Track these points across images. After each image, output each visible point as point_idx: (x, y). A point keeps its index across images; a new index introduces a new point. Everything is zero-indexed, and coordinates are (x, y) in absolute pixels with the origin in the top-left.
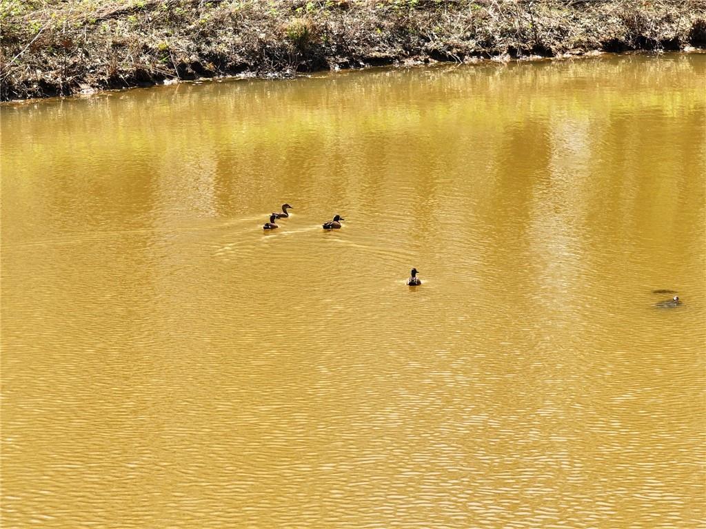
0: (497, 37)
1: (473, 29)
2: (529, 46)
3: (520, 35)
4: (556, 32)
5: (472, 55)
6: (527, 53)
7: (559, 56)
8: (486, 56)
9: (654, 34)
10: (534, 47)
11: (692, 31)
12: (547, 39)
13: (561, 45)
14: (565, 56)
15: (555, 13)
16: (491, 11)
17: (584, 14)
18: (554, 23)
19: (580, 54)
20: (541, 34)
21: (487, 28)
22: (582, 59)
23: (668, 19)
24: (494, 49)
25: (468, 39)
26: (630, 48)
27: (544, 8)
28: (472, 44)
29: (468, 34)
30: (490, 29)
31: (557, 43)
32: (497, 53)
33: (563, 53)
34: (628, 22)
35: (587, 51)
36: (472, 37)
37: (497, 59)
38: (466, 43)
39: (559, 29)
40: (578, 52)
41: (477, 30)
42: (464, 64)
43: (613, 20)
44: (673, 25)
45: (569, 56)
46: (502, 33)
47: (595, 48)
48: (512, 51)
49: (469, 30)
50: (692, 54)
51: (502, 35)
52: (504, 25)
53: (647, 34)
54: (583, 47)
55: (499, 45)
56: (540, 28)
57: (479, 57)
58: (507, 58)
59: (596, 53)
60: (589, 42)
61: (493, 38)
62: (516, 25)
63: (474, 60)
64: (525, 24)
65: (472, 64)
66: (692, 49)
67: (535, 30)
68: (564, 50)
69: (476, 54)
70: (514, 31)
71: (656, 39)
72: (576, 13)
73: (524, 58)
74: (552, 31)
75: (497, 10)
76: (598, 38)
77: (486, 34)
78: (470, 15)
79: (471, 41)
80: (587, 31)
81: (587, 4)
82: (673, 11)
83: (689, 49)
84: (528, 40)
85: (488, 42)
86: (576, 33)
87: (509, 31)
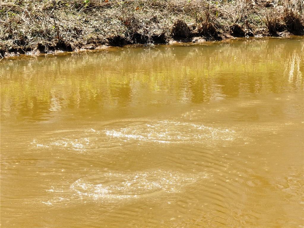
0: (29, 37)
1: (11, 31)
2: (54, 43)
3: (46, 34)
4: (73, 32)
5: (10, 51)
6: (52, 48)
7: (77, 50)
8: (22, 52)
9: (146, 32)
10: (57, 44)
11: (174, 29)
12: (67, 38)
13: (77, 42)
14: (81, 50)
15: (71, 17)
16: (23, 17)
17: (93, 17)
18: (71, 25)
19: (92, 49)
20: (62, 34)
21: (21, 30)
22: (94, 52)
23: (155, 20)
24: (27, 47)
25: (7, 39)
26: (129, 43)
27: (63, 14)
28: (10, 42)
29: (7, 35)
30: (23, 31)
31: (75, 40)
32: (29, 50)
33: (80, 48)
34: (125, 23)
35: (97, 46)
36: (10, 37)
37: (30, 53)
38: (6, 42)
39: (75, 29)
40: (91, 47)
41: (13, 32)
42: (5, 59)
43: (114, 21)
44: (159, 24)
45: (84, 50)
46: (32, 34)
47: (104, 43)
48: (41, 48)
49: (7, 32)
51: (33, 35)
52: (33, 27)
53: (141, 31)
54: (94, 43)
55: (31, 43)
56: (61, 29)
57: (16, 53)
58: (38, 53)
59: (104, 47)
60: (98, 39)
61: (26, 37)
62: (43, 28)
63: (12, 55)
64: (50, 26)
65: (10, 59)
66: (175, 42)
67: (57, 30)
68: (80, 46)
69: (13, 50)
70: (42, 32)
71: (148, 35)
72: (86, 17)
73: (51, 52)
74: (70, 31)
75: (27, 16)
76: (105, 36)
77: (20, 35)
78: (8, 19)
79: (9, 41)
80: (96, 31)
81: (94, 10)
82: (158, 14)
83: (172, 42)
84: (52, 38)
85: (23, 41)
86: (88, 33)
87: (38, 32)
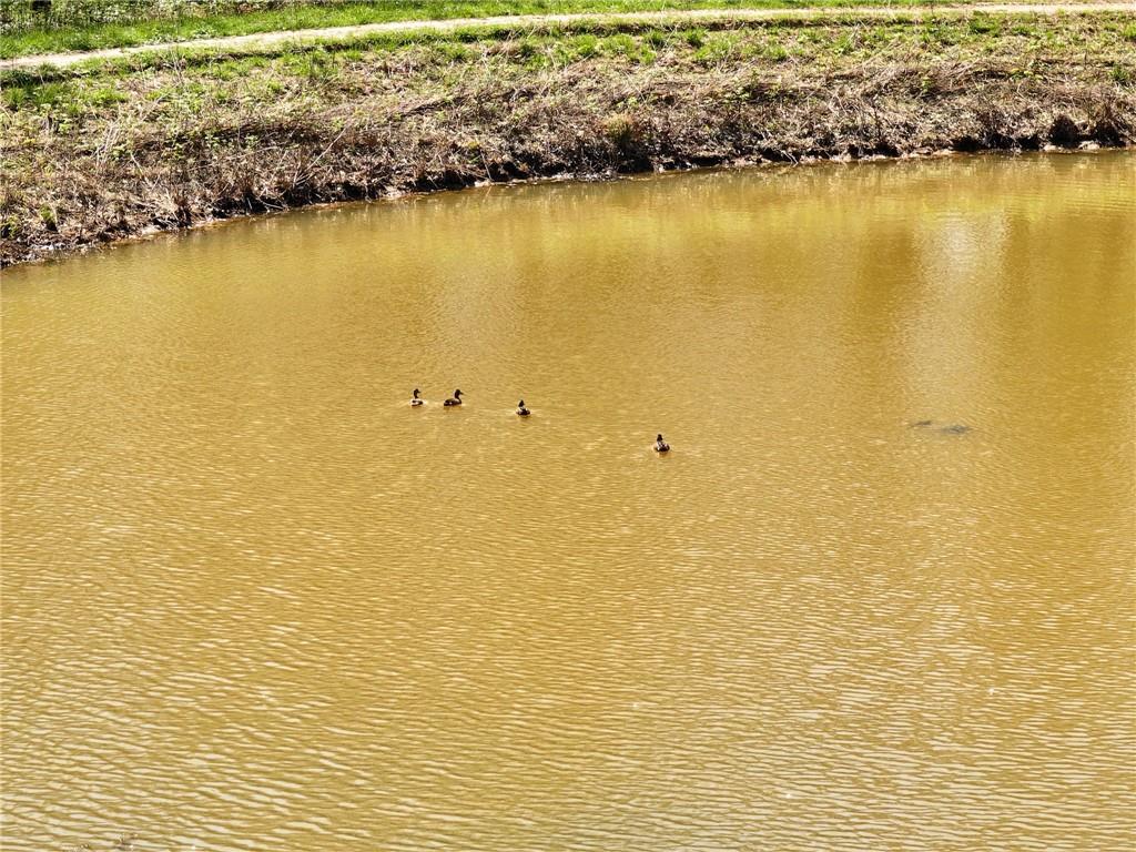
0: (836, 134)
1: (811, 126)
2: (872, 145)
3: (863, 132)
4: (902, 129)
5: (808, 154)
6: (870, 152)
7: (905, 156)
8: (825, 156)
9: (1011, 131)
10: (877, 145)
11: (1053, 128)
12: (892, 137)
13: (907, 144)
14: (912, 155)
15: (902, 107)
16: (831, 106)
17: (935, 108)
18: (901, 118)
19: (928, 154)
20: (886, 131)
21: (826, 124)
22: (929, 160)
23: (1028, 114)
24: (833, 148)
25: (805, 136)
26: (984, 147)
27: (891, 102)
28: (809, 142)
29: (806, 131)
30: (829, 126)
31: (903, 141)
32: (836, 153)
33: (910, 152)
34: (982, 117)
35: (935, 151)
36: (810, 134)
37: (836, 158)
38: (803, 141)
39: (906, 125)
40: (926, 151)
41: (815, 127)
42: (800, 165)
43: (967, 115)
44: (1033, 121)
45: (916, 155)
46: (842, 130)
47: (945, 147)
48: (853, 151)
49: (806, 127)
50: (1052, 153)
51: (843, 132)
52: (845, 121)
53: (1003, 131)
54: (932, 146)
55: (839, 144)
56: (885, 124)
57: (816, 157)
58: (848, 158)
59: (946, 152)
60: (938, 140)
61: (833, 135)
62: (859, 121)
63: (811, 160)
64: (868, 119)
65: (808, 165)
66: (1053, 147)
67: (879, 125)
68: (911, 149)
69: (813, 153)
70: (856, 128)
71: (1012, 137)
72: (925, 106)
73: (866, 158)
74: (898, 128)
75: (837, 105)
76: (948, 135)
77: (824, 131)
78: (807, 111)
79: (808, 139)
80: (937, 128)
81: (939, 97)
82: (1034, 105)
83: (1049, 147)
84: (871, 137)
85: (827, 140)
86: (925, 130)
87: (850, 129)
